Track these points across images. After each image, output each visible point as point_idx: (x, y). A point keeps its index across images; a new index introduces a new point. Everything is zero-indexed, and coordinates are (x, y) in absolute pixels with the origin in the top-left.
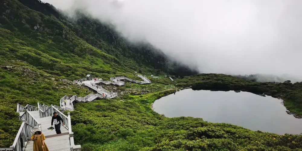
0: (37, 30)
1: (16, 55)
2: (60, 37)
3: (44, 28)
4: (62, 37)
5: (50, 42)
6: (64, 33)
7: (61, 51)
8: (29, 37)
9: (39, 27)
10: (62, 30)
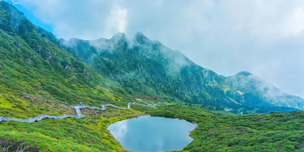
0: (67, 69)
1: (44, 88)
2: (81, 74)
3: (72, 67)
4: (83, 73)
5: (74, 77)
6: (85, 71)
7: (79, 84)
8: (60, 74)
9: (68, 67)
10: (84, 69)
